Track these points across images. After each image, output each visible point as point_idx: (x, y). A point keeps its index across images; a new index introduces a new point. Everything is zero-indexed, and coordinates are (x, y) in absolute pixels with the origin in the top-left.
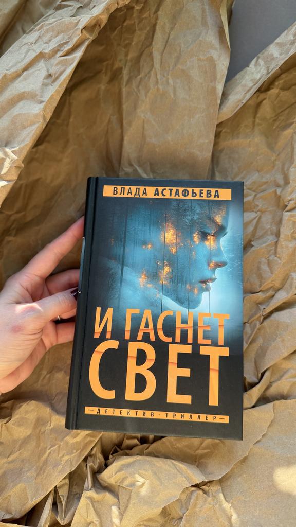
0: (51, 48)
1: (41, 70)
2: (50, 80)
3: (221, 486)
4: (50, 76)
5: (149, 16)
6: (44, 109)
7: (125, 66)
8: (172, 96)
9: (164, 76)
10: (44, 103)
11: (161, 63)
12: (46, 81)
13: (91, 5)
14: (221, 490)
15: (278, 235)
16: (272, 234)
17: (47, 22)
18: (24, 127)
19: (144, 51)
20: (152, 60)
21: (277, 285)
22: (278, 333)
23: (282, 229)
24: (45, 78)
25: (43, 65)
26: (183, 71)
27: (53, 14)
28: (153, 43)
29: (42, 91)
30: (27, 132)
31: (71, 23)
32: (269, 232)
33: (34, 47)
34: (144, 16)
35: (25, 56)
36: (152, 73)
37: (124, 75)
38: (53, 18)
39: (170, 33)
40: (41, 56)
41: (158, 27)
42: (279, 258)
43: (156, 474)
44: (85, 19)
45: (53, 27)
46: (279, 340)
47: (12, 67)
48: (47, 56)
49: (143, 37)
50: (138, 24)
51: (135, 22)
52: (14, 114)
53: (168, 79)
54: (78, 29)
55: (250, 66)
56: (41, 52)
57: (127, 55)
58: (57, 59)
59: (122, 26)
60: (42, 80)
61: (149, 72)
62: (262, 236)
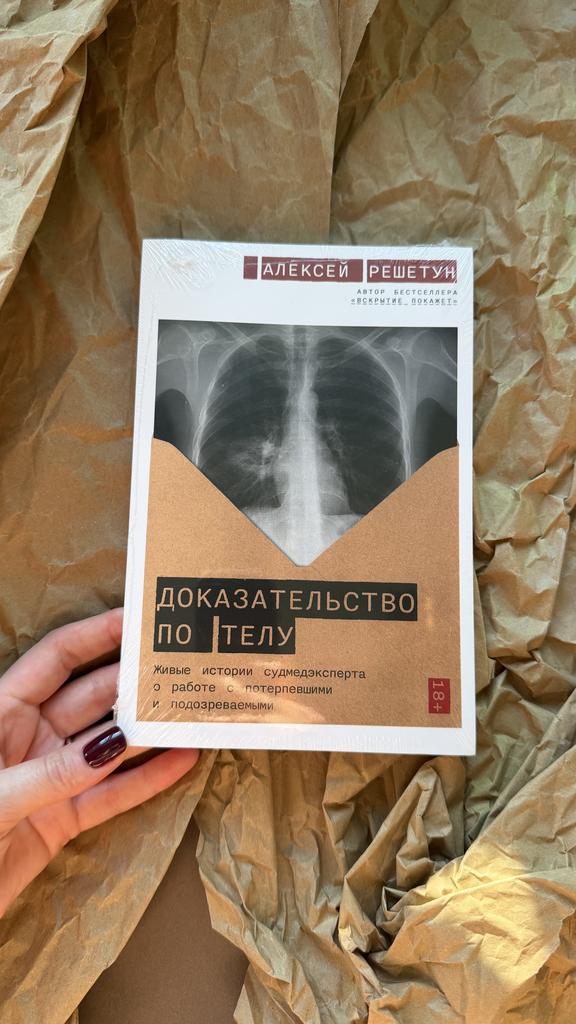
7: (124, 105)
8: (232, 165)
9: (210, 124)
11: (200, 94)
15: (540, 345)
19: (157, 72)
20: (181, 90)
26: (247, 109)
28: (177, 51)
32: (518, 347)
36: (184, 118)
37: (125, 126)
39: (209, 26)
41: (181, 14)
49: (153, 38)
50: (138, 9)
51: (130, 6)
53: (217, 130)
57: (122, 80)
61: (177, 117)
62: (506, 359)
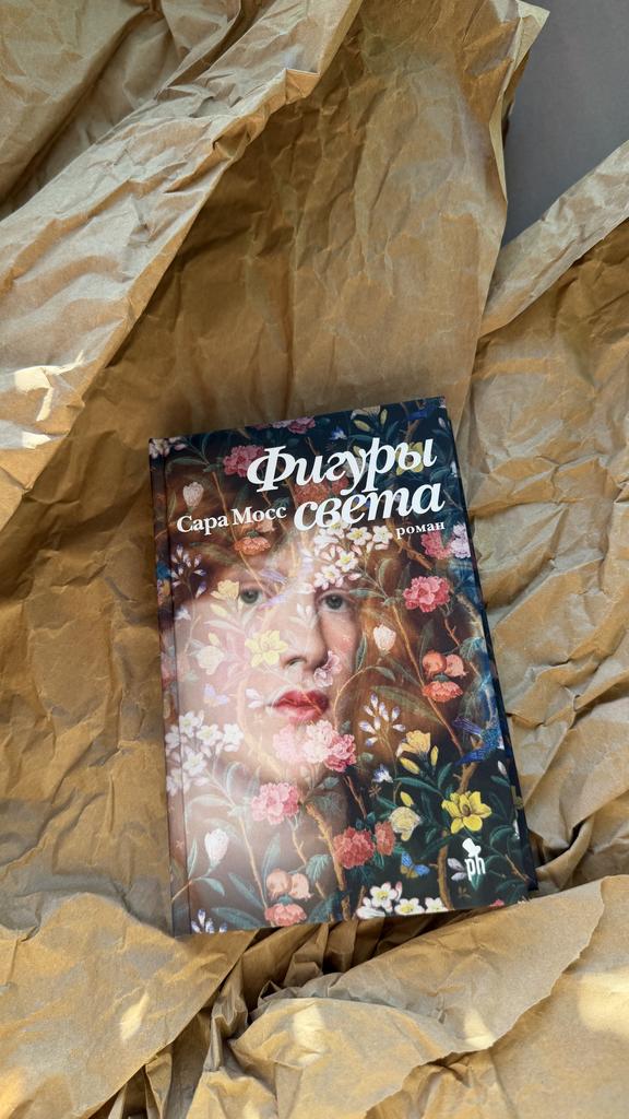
0: (149, 174)
1: (126, 217)
2: (144, 237)
3: (494, 1062)
4: (145, 227)
5: (349, 131)
6: (132, 294)
7: (298, 226)
8: (391, 291)
9: (375, 250)
10: (132, 282)
11: (371, 224)
12: (136, 238)
13: (233, 97)
14: (493, 1072)
15: (604, 548)
16: (591, 546)
17: (142, 124)
18: (88, 328)
19: (336, 198)
20: (353, 217)
21: (603, 648)
22: (607, 746)
23: (612, 536)
24: (135, 232)
25: (132, 206)
26: (412, 241)
27: (153, 107)
28: (356, 185)
29: (128, 258)
30: (94, 338)
31: (193, 128)
32: (585, 543)
33: (115, 170)
34: (339, 130)
35: (95, 188)
36: (352, 244)
37: (296, 245)
38: (153, 117)
39: (388, 167)
40: (127, 188)
41: (365, 153)
42: (607, 593)
43: (353, 1037)
44: (221, 122)
45: (155, 133)
46: (608, 759)
47: (67, 207)
48: (140, 189)
49: (335, 171)
50: (326, 143)
51: (319, 140)
52: (69, 301)
53: (383, 257)
54: (206, 140)
55: (547, 220)
56: (128, 182)
57: (301, 203)
58: (161, 195)
59: (294, 145)
60: (128, 235)
61: (346, 242)
62: (571, 550)
